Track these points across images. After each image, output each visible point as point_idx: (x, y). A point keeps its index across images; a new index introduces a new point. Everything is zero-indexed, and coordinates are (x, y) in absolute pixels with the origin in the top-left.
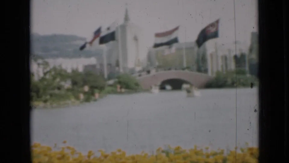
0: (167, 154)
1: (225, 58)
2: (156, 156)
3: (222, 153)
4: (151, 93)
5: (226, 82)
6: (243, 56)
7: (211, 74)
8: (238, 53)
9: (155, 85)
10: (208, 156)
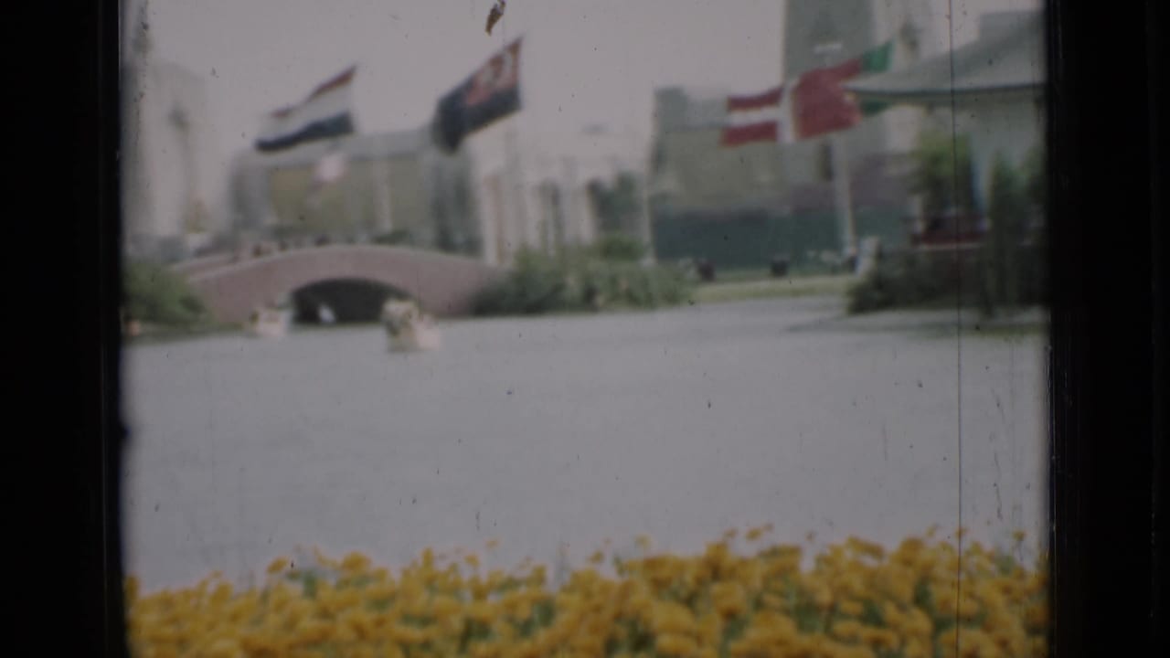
0: (311, 584)
1: (552, 195)
2: (265, 597)
3: (539, 578)
4: (253, 335)
5: (559, 288)
6: (625, 183)
7: (494, 260)
8: (606, 175)
9: (271, 305)
10: (480, 594)
